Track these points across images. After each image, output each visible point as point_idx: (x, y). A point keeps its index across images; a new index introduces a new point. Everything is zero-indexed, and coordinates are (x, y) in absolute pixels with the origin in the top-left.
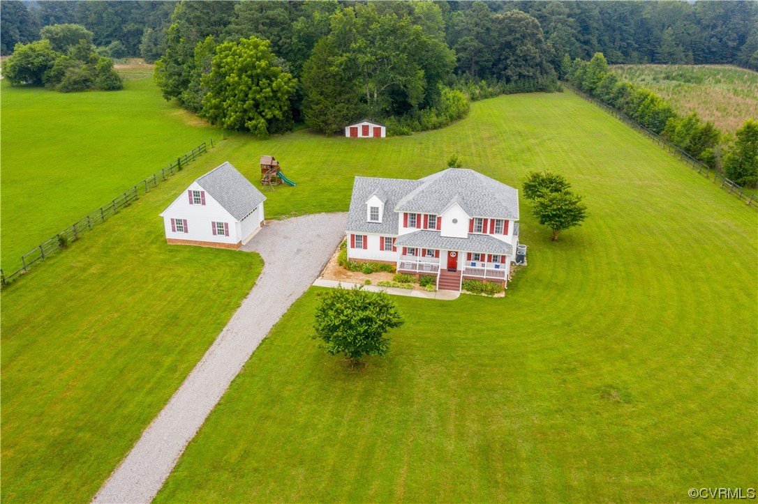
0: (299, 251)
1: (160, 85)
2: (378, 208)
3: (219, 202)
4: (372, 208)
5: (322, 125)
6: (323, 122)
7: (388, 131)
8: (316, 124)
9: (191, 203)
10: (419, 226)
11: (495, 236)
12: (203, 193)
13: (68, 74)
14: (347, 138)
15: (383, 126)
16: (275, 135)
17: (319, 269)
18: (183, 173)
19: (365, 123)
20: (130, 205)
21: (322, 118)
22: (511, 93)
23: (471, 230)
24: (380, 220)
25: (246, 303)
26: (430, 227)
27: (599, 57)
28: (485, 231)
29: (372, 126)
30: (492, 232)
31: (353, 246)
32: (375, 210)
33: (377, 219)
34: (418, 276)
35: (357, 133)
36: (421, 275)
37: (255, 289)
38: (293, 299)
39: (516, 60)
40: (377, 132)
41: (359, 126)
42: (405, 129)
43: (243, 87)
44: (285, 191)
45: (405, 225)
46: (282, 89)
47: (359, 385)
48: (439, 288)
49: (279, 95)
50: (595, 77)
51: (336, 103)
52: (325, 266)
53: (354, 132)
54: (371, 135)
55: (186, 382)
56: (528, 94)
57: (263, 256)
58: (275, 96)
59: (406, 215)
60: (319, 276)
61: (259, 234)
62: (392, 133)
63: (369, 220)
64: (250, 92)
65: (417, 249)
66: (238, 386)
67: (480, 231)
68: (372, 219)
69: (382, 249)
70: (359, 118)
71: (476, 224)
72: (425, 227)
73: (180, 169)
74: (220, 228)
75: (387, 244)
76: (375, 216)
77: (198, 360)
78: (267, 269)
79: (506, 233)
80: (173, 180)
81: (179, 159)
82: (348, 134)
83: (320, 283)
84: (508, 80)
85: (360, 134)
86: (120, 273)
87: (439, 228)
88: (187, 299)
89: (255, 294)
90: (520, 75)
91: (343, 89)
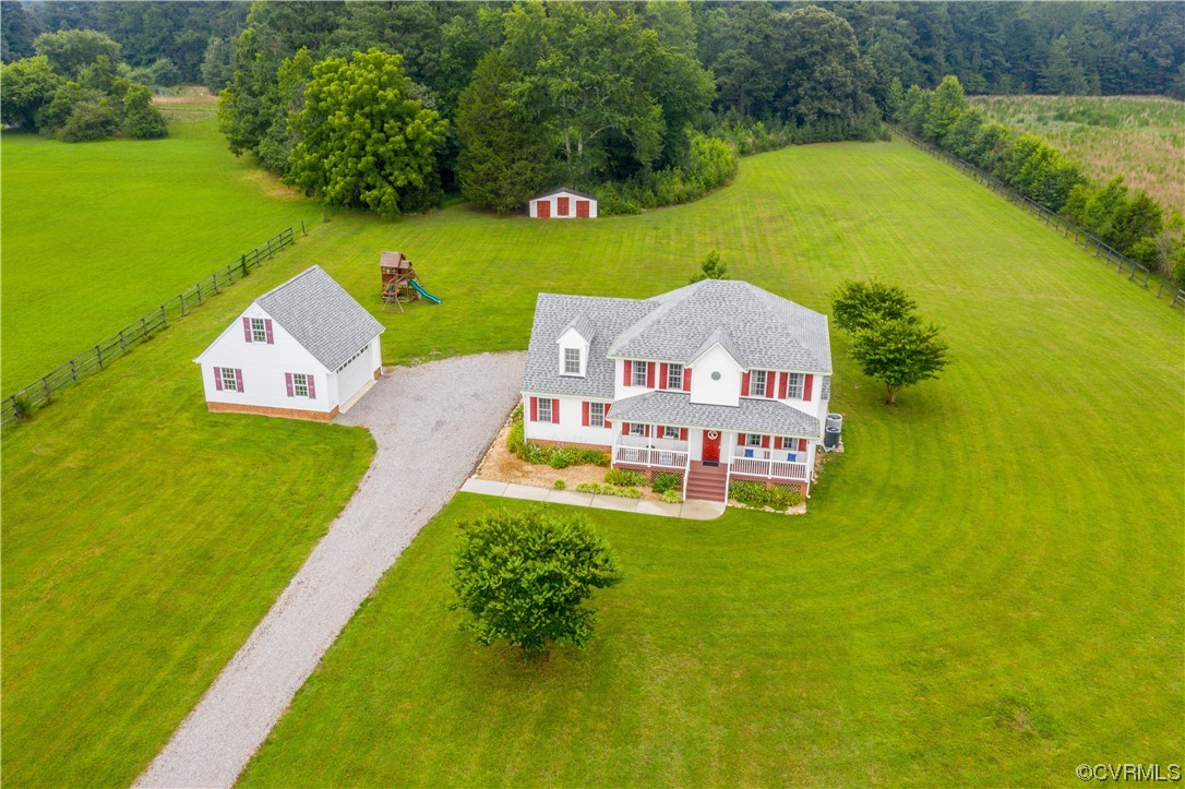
0: (440, 423)
1: (224, 129)
2: (578, 351)
3: (298, 339)
4: (567, 350)
5: (490, 197)
6: (492, 192)
7: (600, 207)
8: (480, 196)
9: (248, 339)
10: (651, 385)
11: (789, 402)
12: (269, 323)
13: (76, 112)
14: (533, 219)
15: (594, 198)
16: (411, 214)
17: (474, 459)
18: (249, 281)
19: (563, 195)
20: (151, 338)
21: (490, 185)
22: (805, 143)
23: (745, 391)
24: (583, 372)
25: (338, 527)
26: (671, 385)
27: (951, 82)
28: (770, 394)
29: (574, 199)
30: (782, 395)
31: (534, 418)
32: (572, 355)
33: (578, 371)
34: (649, 474)
35: (548, 211)
36: (655, 472)
37: (355, 500)
38: (423, 519)
39: (814, 89)
40: (583, 209)
41: (553, 200)
42: (630, 204)
43: (357, 134)
44: (423, 313)
45: (627, 382)
46: (422, 137)
47: (537, 699)
48: (688, 497)
49: (418, 146)
50: (944, 117)
51: (513, 161)
52: (484, 453)
53: (544, 209)
54: (573, 213)
55: (211, 694)
56: (833, 145)
57: (376, 434)
58: (411, 148)
59: (628, 363)
60: (473, 472)
61: (372, 392)
62: (608, 210)
63: (562, 371)
64: (369, 142)
65: (648, 427)
66: (307, 701)
67: (762, 393)
68: (567, 370)
69: (585, 423)
70: (552, 185)
71: (753, 381)
72: (663, 385)
73: (246, 273)
74: (301, 384)
75: (595, 413)
76: (572, 365)
77: (238, 647)
78: (380, 459)
79: (808, 397)
80: (232, 292)
81: (244, 257)
82: (534, 212)
83: (474, 486)
84: (800, 121)
85: (554, 213)
86: (118, 468)
87: (687, 387)
88: (231, 519)
89: (356, 510)
90: (821, 114)
91: (525, 136)
